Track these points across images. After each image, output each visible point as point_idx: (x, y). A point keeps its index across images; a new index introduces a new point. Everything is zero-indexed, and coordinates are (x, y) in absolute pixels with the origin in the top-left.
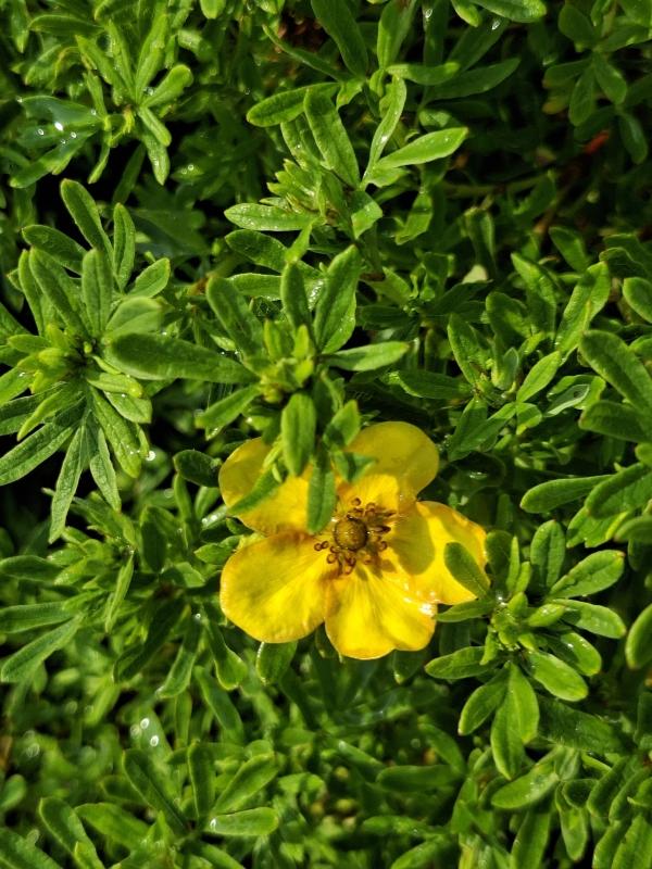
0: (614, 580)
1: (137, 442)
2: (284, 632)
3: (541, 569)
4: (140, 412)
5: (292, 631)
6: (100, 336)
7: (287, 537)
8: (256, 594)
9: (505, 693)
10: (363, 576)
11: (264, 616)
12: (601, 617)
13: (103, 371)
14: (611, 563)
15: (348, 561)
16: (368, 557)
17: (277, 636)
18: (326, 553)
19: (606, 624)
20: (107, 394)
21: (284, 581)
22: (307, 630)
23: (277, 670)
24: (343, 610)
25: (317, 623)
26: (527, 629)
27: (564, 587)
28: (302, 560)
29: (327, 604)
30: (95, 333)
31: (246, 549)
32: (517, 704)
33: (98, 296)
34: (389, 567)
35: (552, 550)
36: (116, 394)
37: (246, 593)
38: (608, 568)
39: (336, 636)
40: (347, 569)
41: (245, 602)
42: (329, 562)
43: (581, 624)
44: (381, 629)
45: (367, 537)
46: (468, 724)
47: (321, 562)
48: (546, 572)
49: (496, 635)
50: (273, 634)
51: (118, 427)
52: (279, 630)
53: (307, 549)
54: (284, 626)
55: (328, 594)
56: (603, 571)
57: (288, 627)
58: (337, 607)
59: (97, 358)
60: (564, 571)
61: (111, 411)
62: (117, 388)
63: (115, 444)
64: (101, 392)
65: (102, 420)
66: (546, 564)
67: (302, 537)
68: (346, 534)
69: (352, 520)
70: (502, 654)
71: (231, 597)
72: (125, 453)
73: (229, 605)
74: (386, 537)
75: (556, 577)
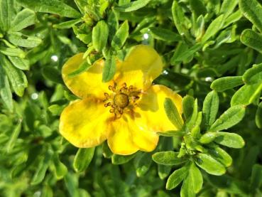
0: (240, 119)
1: (22, 80)
2: (88, 143)
3: (207, 116)
4: (24, 65)
5: (92, 142)
6: (8, 30)
7: (92, 100)
8: (76, 126)
9: (188, 174)
10: (126, 120)
11: (80, 136)
12: (233, 138)
13: (8, 47)
14: (239, 110)
15: (120, 112)
16: (129, 110)
17: (85, 145)
18: (109, 108)
19: (235, 142)
20: (9, 57)
21: (89, 120)
22: (99, 142)
23: (83, 166)
24: (116, 135)
25: (104, 140)
26: (199, 144)
27: (217, 126)
28: (98, 112)
29: (109, 131)
30: (5, 29)
31: (72, 105)
32: (193, 179)
33: (7, 11)
34: (138, 116)
35: (213, 106)
36: (14, 57)
37: (72, 125)
38: (238, 113)
39: (112, 145)
40: (119, 116)
41: (71, 129)
42: (111, 112)
43: (223, 143)
44: (133, 143)
45: (128, 102)
46: (170, 185)
47: (107, 113)
48: (209, 117)
49: (185, 146)
50: (83, 143)
51: (14, 73)
52: (86, 141)
53: (101, 107)
54: (88, 140)
55: (109, 127)
56: (235, 115)
57: (90, 140)
58: (113, 133)
59: (5, 41)
60: (217, 117)
61: (11, 65)
62: (14, 54)
63: (12, 81)
64: (6, 57)
65: (7, 69)
66: (210, 114)
67: (99, 101)
68: (119, 100)
69: (122, 94)
70: (187, 156)
71: (64, 126)
72: (16, 85)
73: (63, 130)
74: (137, 101)
75: (214, 120)
